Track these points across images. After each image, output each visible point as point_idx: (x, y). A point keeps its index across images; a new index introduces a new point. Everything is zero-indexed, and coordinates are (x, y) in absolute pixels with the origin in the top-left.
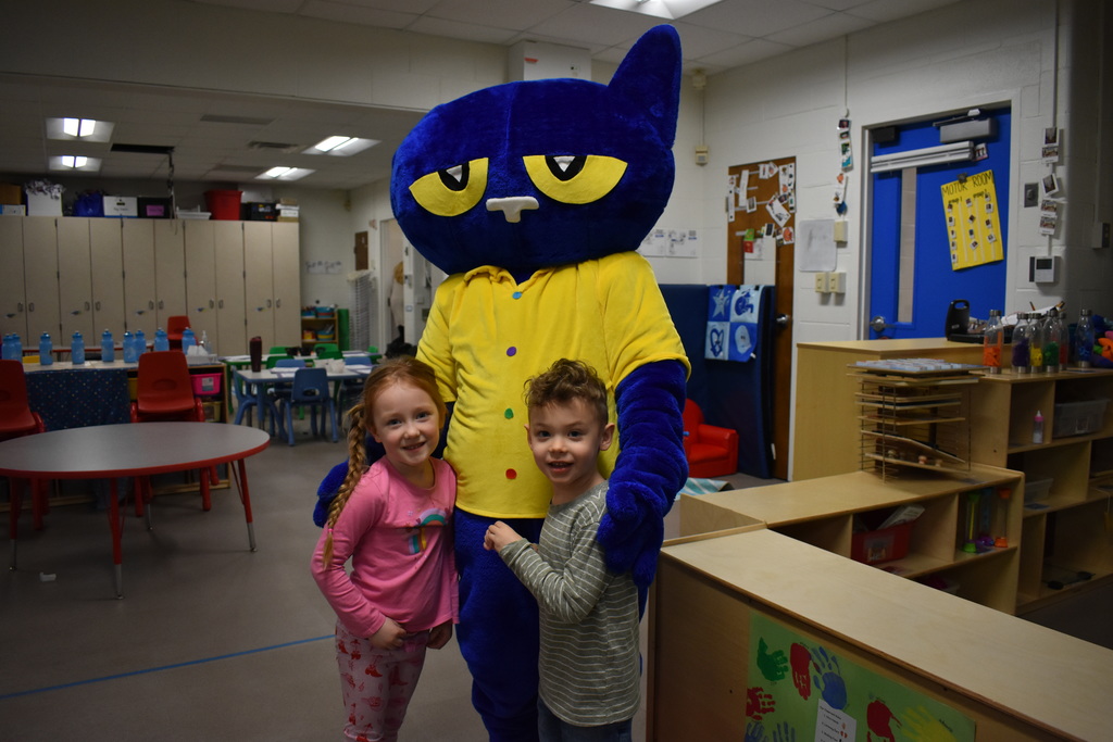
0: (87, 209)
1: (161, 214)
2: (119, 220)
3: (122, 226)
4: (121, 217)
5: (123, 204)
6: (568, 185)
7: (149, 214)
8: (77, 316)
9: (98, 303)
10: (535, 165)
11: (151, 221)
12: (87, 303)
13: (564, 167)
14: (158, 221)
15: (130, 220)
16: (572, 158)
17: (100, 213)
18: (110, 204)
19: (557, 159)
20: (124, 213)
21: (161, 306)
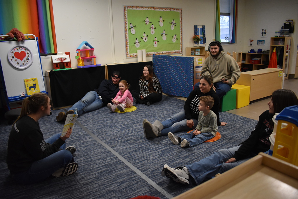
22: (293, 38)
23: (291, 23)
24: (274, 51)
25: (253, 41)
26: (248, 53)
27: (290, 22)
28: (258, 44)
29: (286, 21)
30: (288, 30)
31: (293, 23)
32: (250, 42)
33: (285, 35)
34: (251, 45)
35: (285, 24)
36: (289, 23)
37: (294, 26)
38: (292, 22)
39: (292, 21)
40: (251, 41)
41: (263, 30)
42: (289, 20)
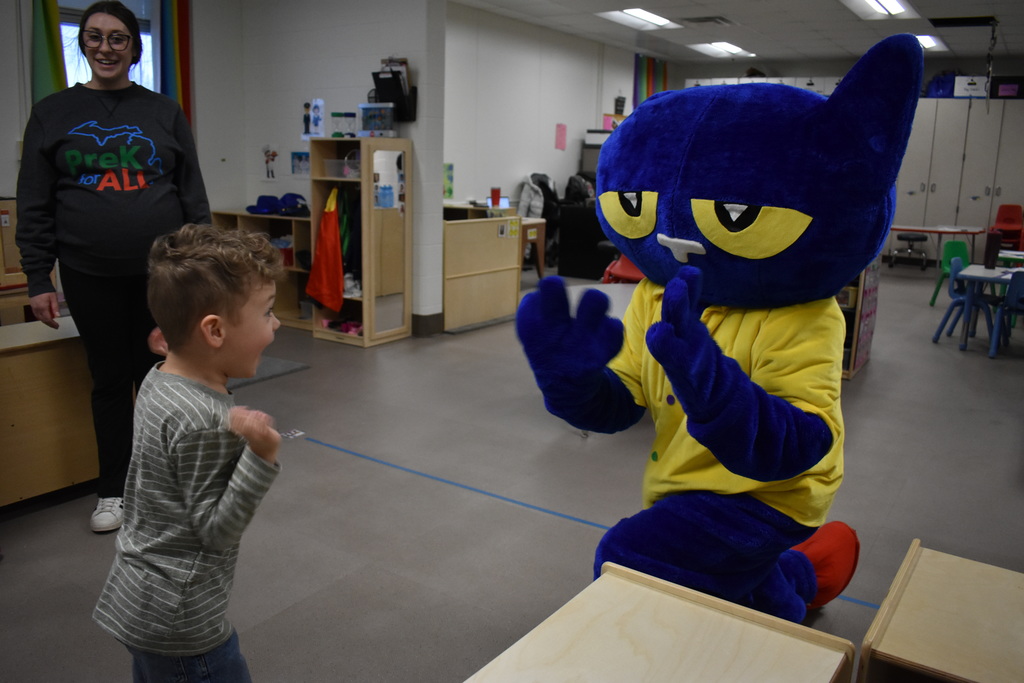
0: (938, 90)
1: (1014, 93)
2: (968, 100)
3: (970, 107)
4: (970, 98)
5: (975, 84)
6: (737, 236)
7: (1000, 94)
8: (913, 196)
9: (934, 185)
10: (703, 210)
11: (1002, 101)
12: (923, 185)
13: (734, 216)
14: (1009, 102)
15: (979, 101)
16: (744, 207)
17: (950, 94)
18: (961, 85)
19: (728, 206)
20: (974, 94)
21: (998, 192)
22: (417, 147)
23: (399, 73)
24: (331, 205)
25: (274, 155)
26: (247, 213)
27: (395, 69)
28: (293, 172)
29: (383, 61)
30: (391, 105)
31: (409, 72)
32: (267, 162)
33: (379, 129)
34: (270, 174)
35: (376, 75)
36: (392, 72)
37: (414, 90)
38: (402, 69)
39: (404, 62)
40: (271, 156)
41: (307, 106)
42: (390, 61)
